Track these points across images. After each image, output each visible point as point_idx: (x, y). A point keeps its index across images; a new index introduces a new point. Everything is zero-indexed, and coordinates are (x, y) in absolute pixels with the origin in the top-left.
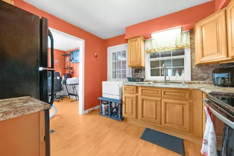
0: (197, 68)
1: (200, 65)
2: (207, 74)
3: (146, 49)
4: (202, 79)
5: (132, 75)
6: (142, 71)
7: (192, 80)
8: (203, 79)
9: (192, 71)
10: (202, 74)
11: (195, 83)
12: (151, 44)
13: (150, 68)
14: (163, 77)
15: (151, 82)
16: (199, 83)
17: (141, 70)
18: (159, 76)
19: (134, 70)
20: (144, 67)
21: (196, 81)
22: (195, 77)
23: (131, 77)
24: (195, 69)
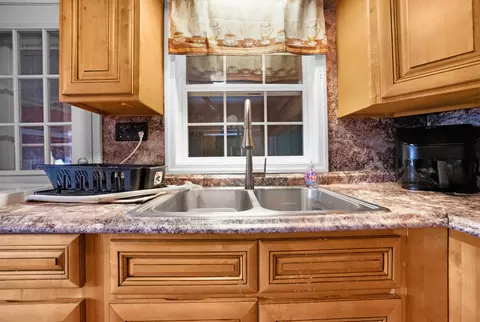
0: (342, 129)
1: (350, 120)
2: (368, 147)
3: (169, 35)
4: (354, 164)
5: (104, 153)
6: (152, 136)
7: (330, 170)
8: (358, 164)
9: (330, 137)
10: (356, 149)
11: (339, 180)
12: (193, 15)
13: (186, 124)
14: (242, 161)
15: (188, 185)
16: (351, 179)
17: (144, 127)
18: (222, 155)
19: (112, 128)
20: (162, 117)
21: (341, 174)
22: (338, 160)
23: (98, 160)
24: (337, 132)
